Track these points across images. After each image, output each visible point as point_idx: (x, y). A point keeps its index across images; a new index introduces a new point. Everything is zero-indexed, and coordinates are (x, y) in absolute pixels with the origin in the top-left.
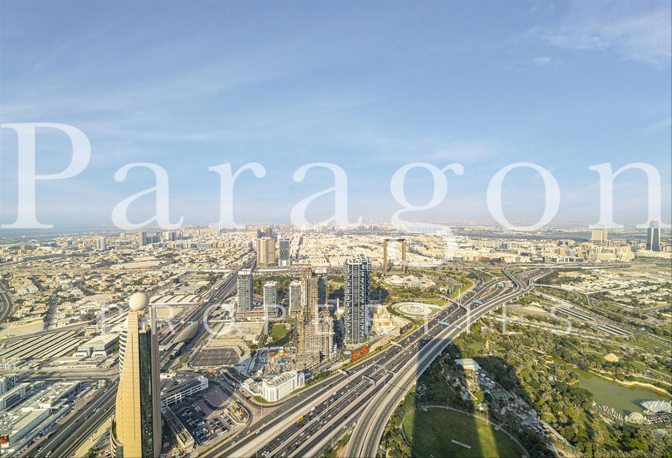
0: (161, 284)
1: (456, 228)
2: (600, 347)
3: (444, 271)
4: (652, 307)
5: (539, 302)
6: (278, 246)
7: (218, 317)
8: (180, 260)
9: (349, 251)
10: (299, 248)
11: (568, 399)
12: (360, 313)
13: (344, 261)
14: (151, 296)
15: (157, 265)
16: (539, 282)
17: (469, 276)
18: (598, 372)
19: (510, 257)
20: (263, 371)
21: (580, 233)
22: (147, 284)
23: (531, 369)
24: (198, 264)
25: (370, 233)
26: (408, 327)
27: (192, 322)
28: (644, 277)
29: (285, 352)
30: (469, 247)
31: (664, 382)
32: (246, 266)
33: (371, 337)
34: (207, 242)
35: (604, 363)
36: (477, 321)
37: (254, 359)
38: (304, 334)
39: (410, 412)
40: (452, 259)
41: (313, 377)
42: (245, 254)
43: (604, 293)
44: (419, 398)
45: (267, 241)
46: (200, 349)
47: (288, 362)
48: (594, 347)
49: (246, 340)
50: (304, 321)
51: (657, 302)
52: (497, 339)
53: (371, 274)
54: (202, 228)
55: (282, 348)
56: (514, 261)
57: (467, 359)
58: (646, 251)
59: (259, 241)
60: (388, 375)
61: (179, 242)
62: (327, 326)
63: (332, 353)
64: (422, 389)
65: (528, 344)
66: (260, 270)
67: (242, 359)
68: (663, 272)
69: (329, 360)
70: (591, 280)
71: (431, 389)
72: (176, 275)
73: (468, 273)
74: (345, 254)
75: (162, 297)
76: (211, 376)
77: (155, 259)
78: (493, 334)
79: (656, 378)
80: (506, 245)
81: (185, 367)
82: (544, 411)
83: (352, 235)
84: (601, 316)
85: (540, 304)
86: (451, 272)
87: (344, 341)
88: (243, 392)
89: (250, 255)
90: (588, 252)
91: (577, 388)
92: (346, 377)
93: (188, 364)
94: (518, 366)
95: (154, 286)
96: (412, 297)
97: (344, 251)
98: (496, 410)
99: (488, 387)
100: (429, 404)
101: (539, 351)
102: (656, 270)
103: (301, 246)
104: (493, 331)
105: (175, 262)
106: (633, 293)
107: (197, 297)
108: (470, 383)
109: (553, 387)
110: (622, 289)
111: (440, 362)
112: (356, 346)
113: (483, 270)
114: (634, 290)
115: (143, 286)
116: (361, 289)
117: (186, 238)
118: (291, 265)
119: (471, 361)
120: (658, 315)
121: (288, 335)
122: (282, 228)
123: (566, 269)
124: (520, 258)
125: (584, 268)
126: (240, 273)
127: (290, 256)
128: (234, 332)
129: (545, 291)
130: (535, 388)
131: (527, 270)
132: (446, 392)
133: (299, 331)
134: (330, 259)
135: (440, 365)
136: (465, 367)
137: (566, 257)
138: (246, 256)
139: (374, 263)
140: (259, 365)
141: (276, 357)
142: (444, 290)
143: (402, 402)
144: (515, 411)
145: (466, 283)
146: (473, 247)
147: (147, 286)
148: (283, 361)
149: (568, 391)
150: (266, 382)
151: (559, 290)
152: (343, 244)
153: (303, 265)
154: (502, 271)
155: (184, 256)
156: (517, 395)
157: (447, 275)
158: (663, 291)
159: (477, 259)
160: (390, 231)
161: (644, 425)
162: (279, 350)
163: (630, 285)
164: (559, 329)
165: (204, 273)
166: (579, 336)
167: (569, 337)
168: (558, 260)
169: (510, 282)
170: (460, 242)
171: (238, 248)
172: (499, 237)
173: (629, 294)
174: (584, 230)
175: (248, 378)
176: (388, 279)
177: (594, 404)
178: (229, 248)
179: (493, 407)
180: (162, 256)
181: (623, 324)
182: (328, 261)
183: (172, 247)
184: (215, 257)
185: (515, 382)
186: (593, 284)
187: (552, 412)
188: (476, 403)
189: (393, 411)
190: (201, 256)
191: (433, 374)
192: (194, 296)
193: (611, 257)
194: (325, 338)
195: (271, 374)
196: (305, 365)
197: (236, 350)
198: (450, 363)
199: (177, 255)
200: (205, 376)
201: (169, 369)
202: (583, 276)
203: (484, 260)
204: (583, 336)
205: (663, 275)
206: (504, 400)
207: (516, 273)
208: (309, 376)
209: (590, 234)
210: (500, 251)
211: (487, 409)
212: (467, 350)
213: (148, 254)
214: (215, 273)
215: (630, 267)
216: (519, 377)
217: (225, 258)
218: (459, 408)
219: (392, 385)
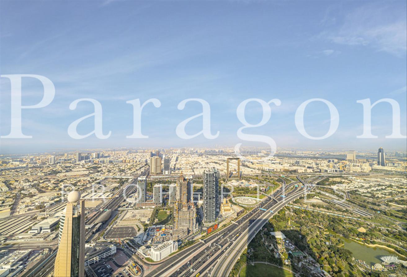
0: (88, 186)
2: (355, 223)
3: (263, 177)
4: (383, 199)
5: (318, 196)
6: (163, 162)
7: (124, 207)
8: (102, 170)
9: (206, 165)
10: (176, 164)
11: (338, 256)
12: (213, 203)
13: (203, 171)
14: (82, 193)
15: (87, 173)
16: (318, 184)
17: (277, 181)
18: (355, 239)
19: (301, 169)
20: (152, 241)
21: (340, 155)
22: (80, 186)
23: (316, 238)
24: (113, 173)
25: (219, 155)
26: (242, 212)
27: (107, 210)
28: (377, 181)
29: (166, 228)
30: (277, 163)
31: (393, 245)
32: (143, 174)
33: (219, 218)
34: (119, 159)
35: (358, 233)
36: (283, 208)
37: (147, 233)
38: (178, 217)
39: (244, 266)
40: (267, 170)
41: (183, 245)
42: (143, 167)
43: (356, 191)
44: (249, 257)
45: (157, 159)
46: (112, 227)
47: (168, 235)
48: (352, 223)
49: (142, 221)
50: (178, 208)
51: (386, 196)
52: (295, 219)
53: (219, 179)
54: (117, 151)
55: (164, 226)
56: (304, 172)
57: (278, 232)
58: (378, 166)
59: (151, 159)
60: (230, 242)
61: (101, 159)
62: (192, 212)
63: (195, 229)
64: (251, 251)
65: (313, 222)
66: (152, 177)
67: (138, 234)
68: (388, 178)
69: (193, 234)
70: (348, 183)
71: (256, 251)
72: (98, 180)
73: (277, 179)
74: (204, 167)
75: (89, 194)
76: (118, 244)
77: (86, 169)
78: (292, 216)
79: (388, 242)
80: (299, 162)
81: (102, 239)
82: (324, 264)
83: (208, 156)
84: (354, 205)
85: (319, 197)
86: (267, 178)
87: (203, 221)
88: (138, 255)
89: (145, 168)
90: (345, 166)
91: (343, 249)
92: (204, 244)
93: (104, 237)
94: (308, 236)
95: (84, 187)
96: (244, 193)
97: (203, 165)
98: (296, 264)
99: (290, 250)
100: (255, 261)
101: (320, 226)
102: (384, 177)
103: (177, 162)
104: (292, 214)
105: (98, 172)
106: (372, 190)
107: (111, 193)
108: (279, 247)
109: (329, 248)
110: (366, 188)
111: (261, 234)
112: (210, 224)
113: (286, 177)
114: (372, 189)
115: (77, 187)
116: (213, 188)
117: (106, 157)
118: (171, 173)
119: (280, 233)
120: (387, 204)
121: (168, 218)
122: (165, 151)
123: (333, 176)
124: (307, 170)
125: (343, 176)
126: (139, 179)
127: (170, 168)
128: (134, 216)
129: (322, 189)
130: (319, 249)
131: (311, 177)
132: (265, 253)
133: (175, 215)
134: (195, 170)
135: (261, 236)
136: (277, 237)
137: (333, 169)
138: (143, 168)
139: (221, 173)
140: (149, 237)
141: (160, 232)
142: (263, 189)
143: (238, 259)
144: (307, 264)
145: (276, 185)
146: (280, 163)
147: (80, 187)
148: (165, 234)
149: (338, 251)
150: (153, 248)
151: (330, 189)
152: (203, 161)
153: (178, 173)
154: (297, 177)
155: (104, 168)
156: (308, 254)
157: (265, 180)
158: (388, 190)
159: (282, 170)
160: (231, 153)
161: (383, 271)
162: (162, 227)
163: (370, 186)
164: (331, 213)
165: (116, 179)
166: (343, 217)
167: (337, 217)
168: (328, 171)
169: (301, 184)
170: (272, 160)
171: (138, 163)
172: (294, 157)
173: (369, 191)
174: (342, 153)
175: (142, 246)
176: (230, 182)
177: (353, 259)
178: (132, 163)
179: (294, 262)
180: (90, 168)
181: (367, 209)
182: (193, 171)
183: (97, 162)
184: (123, 169)
185: (307, 246)
186: (349, 185)
187: (329, 264)
188: (283, 260)
189: (233, 266)
190: (115, 168)
191: (257, 241)
192: (110, 193)
193: (358, 169)
194: (191, 219)
195: (157, 243)
196: (178, 237)
197: (135, 228)
198: (267, 234)
199: (100, 167)
200: (114, 245)
201: (91, 240)
202: (343, 180)
203: (286, 171)
204: (345, 217)
205: (388, 180)
206: (300, 257)
207: (305, 178)
208: (181, 244)
209: (346, 156)
210: (295, 165)
211: (290, 263)
212: (277, 226)
213: (81, 167)
214: (123, 179)
215: (369, 175)
216: (308, 243)
217: (130, 169)
218: (273, 263)
219: (232, 249)
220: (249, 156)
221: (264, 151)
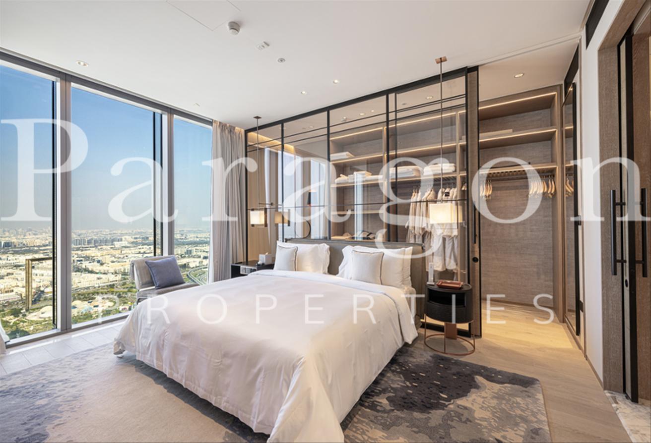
1: (139, 238)
19: (194, 262)
56: (198, 265)
80: (191, 251)
124: (202, 262)
139: (4, 296)
154: (187, 275)
157: (129, 291)
170: (144, 253)
172: (184, 244)
176: (35, 314)
207: (200, 275)
210: (185, 257)
220: (94, 249)
221: (127, 237)
